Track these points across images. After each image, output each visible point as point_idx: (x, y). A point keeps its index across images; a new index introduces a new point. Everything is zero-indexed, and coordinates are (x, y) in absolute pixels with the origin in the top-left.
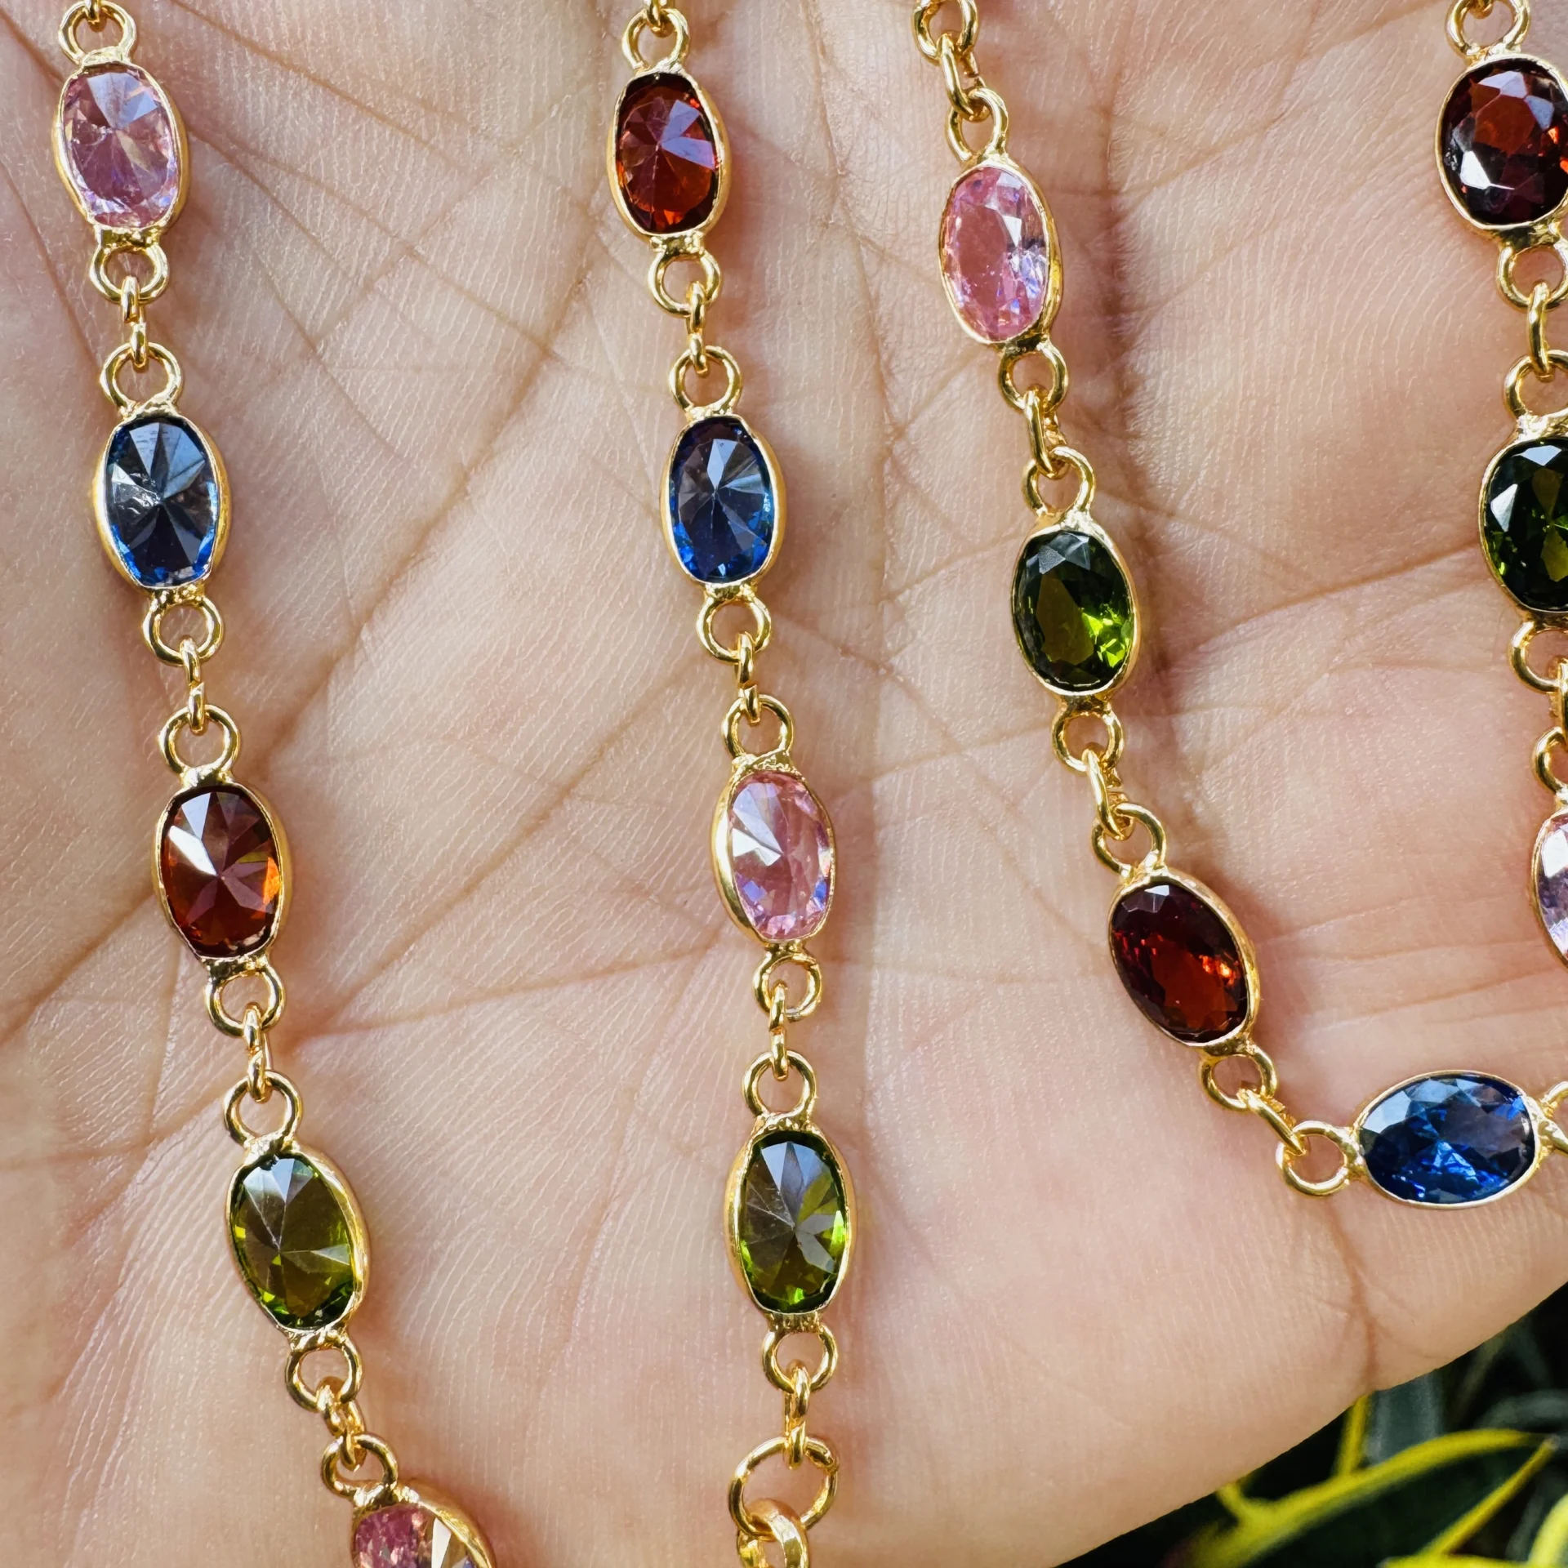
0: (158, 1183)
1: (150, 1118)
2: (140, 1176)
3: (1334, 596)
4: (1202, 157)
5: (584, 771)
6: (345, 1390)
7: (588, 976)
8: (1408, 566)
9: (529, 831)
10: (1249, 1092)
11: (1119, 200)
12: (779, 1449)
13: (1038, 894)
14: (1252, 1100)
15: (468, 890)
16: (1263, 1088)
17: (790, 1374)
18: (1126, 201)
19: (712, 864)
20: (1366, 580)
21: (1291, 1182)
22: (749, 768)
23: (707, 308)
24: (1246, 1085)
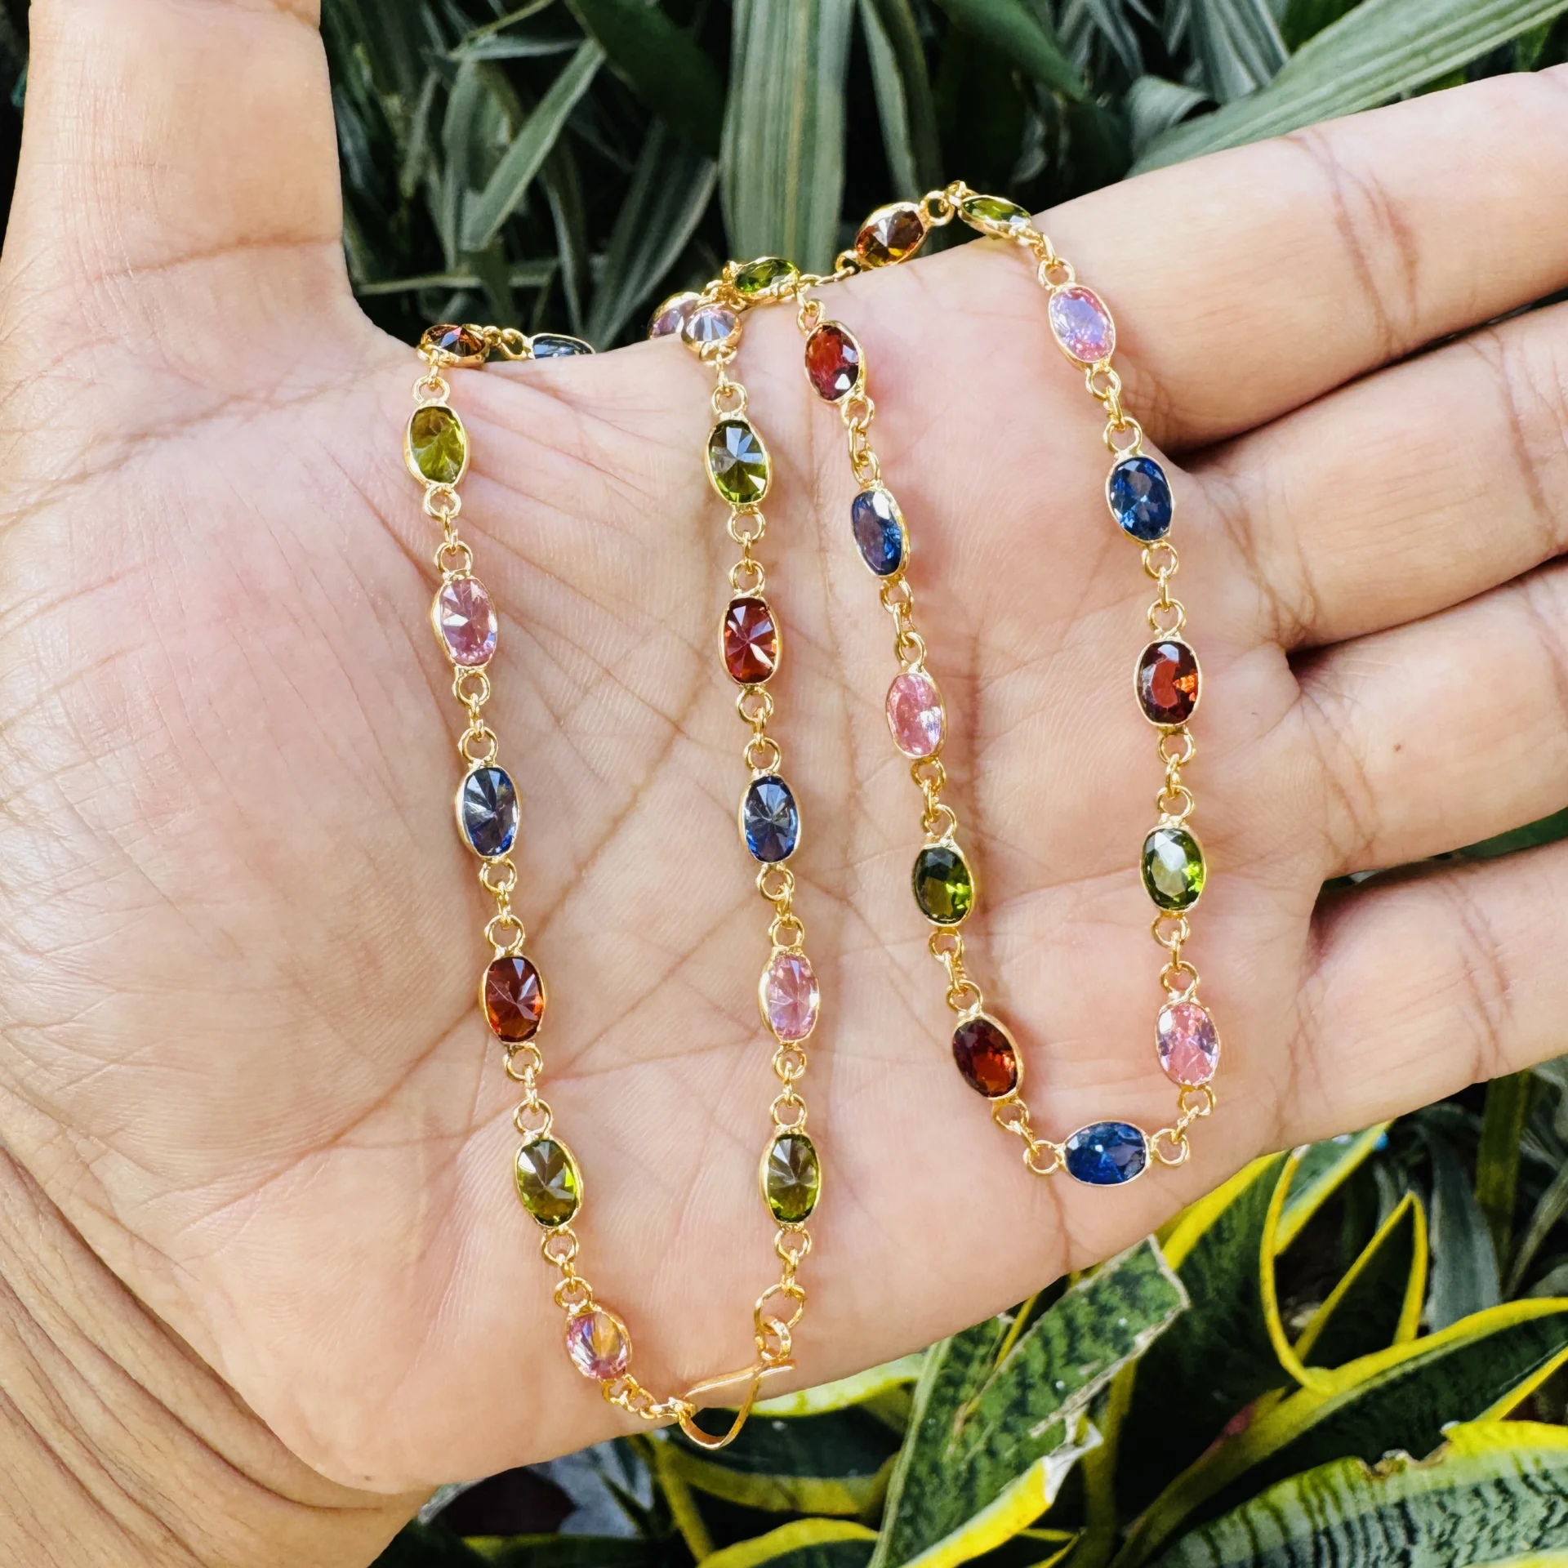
0: (473, 1153)
1: (470, 1120)
2: (465, 1149)
3: (1072, 884)
4: (1021, 665)
5: (694, 950)
6: (570, 1256)
7: (691, 1052)
8: (1109, 872)
9: (665, 979)
10: (1016, 1122)
11: (979, 682)
12: (779, 1290)
13: (918, 1020)
14: (1016, 1127)
15: (633, 1008)
16: (1022, 1120)
17: (788, 1253)
18: (981, 683)
19: (757, 1004)
20: (1088, 877)
21: (1029, 1168)
22: (780, 953)
23: (768, 720)
24: (1014, 1118)
